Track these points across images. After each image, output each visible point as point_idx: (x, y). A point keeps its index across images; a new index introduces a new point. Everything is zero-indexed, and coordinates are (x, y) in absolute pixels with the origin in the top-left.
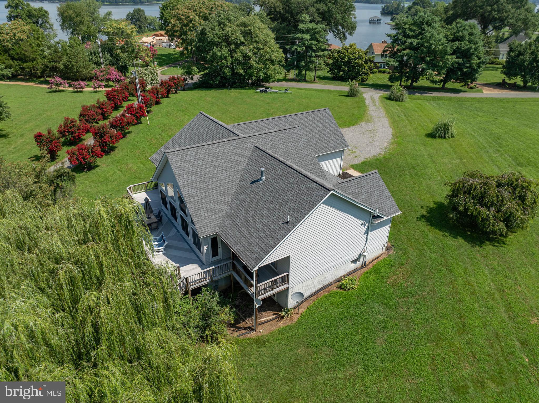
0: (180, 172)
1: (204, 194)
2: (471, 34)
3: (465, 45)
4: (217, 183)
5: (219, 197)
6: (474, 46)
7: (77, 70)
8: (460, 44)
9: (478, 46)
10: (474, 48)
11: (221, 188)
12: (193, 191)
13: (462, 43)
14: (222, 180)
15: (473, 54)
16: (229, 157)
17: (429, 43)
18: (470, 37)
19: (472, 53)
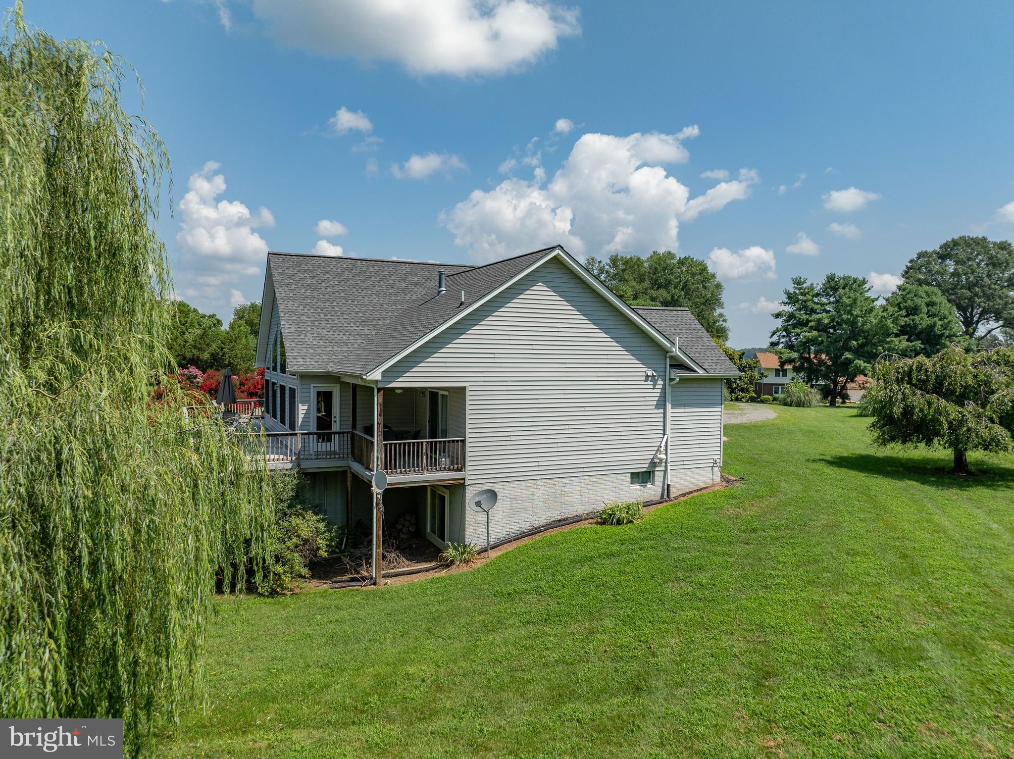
0: (285, 281)
1: (322, 316)
2: (930, 304)
3: (923, 321)
4: (355, 307)
5: (352, 325)
6: (939, 323)
7: (229, 361)
8: (913, 320)
9: (949, 322)
10: (942, 326)
11: (361, 315)
12: (301, 307)
13: (916, 317)
14: (365, 306)
15: (942, 335)
16: (391, 282)
17: (852, 315)
18: (930, 308)
19: (939, 333)
